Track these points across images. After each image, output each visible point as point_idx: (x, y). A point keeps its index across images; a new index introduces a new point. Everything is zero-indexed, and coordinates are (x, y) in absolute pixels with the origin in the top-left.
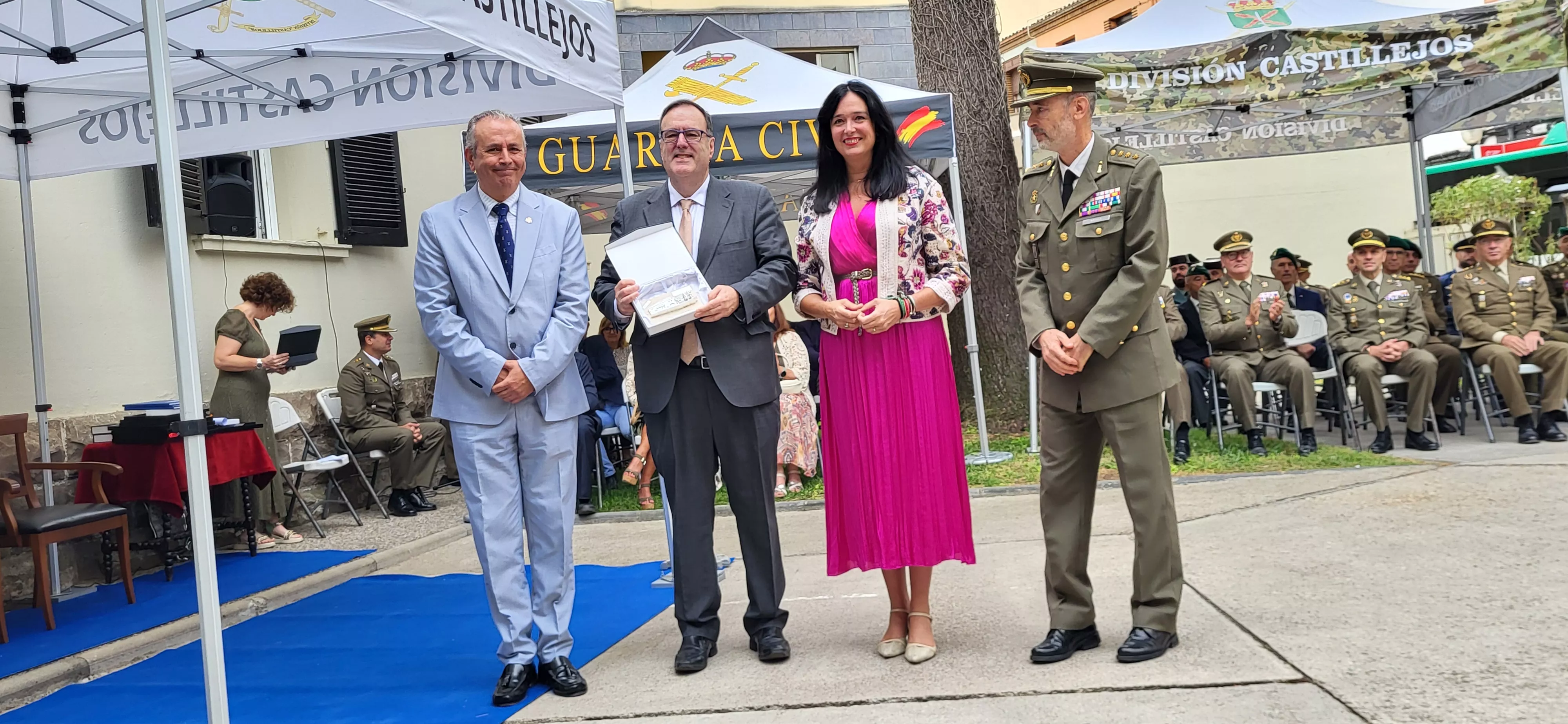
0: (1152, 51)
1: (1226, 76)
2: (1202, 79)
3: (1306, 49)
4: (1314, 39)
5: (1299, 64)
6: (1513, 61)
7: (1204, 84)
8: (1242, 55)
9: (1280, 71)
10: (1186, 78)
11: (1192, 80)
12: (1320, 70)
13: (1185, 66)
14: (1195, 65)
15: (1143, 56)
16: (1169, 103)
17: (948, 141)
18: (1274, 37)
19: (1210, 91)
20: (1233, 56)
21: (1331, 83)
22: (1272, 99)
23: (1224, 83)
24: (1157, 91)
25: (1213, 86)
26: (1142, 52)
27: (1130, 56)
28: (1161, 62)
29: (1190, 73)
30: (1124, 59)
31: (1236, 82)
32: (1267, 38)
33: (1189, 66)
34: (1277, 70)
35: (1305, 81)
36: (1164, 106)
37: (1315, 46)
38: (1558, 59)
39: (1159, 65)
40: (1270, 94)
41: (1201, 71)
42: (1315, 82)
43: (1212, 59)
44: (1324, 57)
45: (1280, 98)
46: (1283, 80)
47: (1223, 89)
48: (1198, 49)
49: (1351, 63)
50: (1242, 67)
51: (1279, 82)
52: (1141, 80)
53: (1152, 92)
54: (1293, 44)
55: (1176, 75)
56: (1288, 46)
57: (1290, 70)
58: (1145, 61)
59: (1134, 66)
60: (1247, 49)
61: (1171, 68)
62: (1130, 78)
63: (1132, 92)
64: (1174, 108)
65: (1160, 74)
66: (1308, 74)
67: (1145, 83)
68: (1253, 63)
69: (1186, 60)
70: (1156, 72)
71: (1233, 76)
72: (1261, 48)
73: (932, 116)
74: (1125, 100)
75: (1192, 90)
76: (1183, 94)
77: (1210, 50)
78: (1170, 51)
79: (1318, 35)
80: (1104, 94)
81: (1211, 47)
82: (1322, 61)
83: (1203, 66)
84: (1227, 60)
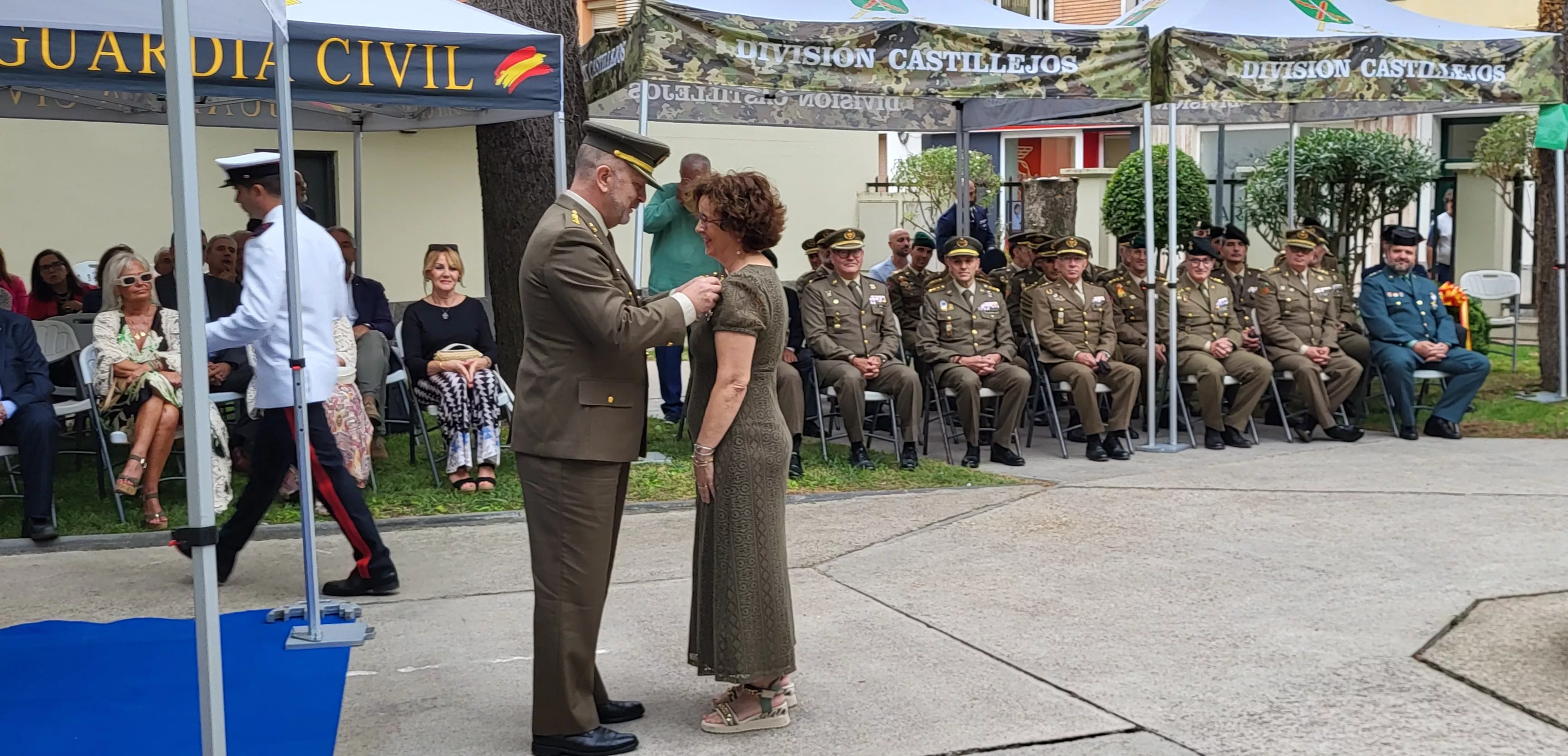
0: (782, 21)
1: (855, 62)
2: (832, 62)
3: (933, 46)
4: (940, 37)
5: (925, 61)
6: (1108, 88)
7: (833, 67)
8: (873, 42)
9: (908, 64)
10: (816, 57)
11: (822, 61)
12: (944, 70)
13: (816, 44)
14: (827, 46)
15: (772, 26)
16: (799, 82)
17: (555, 91)
18: (904, 28)
19: (838, 76)
20: (863, 42)
21: (953, 85)
22: (897, 94)
23: (853, 70)
24: (786, 67)
25: (842, 70)
26: (772, 21)
27: (760, 23)
28: (794, 37)
29: (821, 54)
30: (753, 26)
31: (864, 70)
32: (897, 28)
33: (820, 45)
34: (904, 63)
35: (929, 79)
36: (792, 85)
37: (941, 45)
38: (1145, 92)
39: (791, 39)
40: (899, 88)
41: (832, 52)
42: (938, 82)
43: (844, 42)
44: (948, 57)
45: (907, 93)
46: (911, 75)
47: (851, 75)
48: (831, 27)
49: (972, 67)
50: (872, 55)
51: (905, 76)
52: (770, 52)
53: (781, 68)
54: (921, 38)
55: (807, 53)
56: (916, 39)
57: (916, 65)
58: (775, 31)
59: (764, 36)
60: (877, 36)
61: (804, 44)
62: (759, 49)
63: (761, 64)
64: (803, 89)
65: (791, 49)
66: (933, 72)
67: (774, 56)
68: (882, 52)
69: (818, 38)
70: (787, 47)
71: (863, 63)
72: (891, 37)
73: (538, 59)
74: (752, 72)
75: (821, 72)
76: (812, 75)
77: (843, 31)
78: (802, 25)
79: (946, 33)
80: (732, 61)
81: (844, 28)
82: (946, 61)
83: (834, 47)
84: (858, 45)
